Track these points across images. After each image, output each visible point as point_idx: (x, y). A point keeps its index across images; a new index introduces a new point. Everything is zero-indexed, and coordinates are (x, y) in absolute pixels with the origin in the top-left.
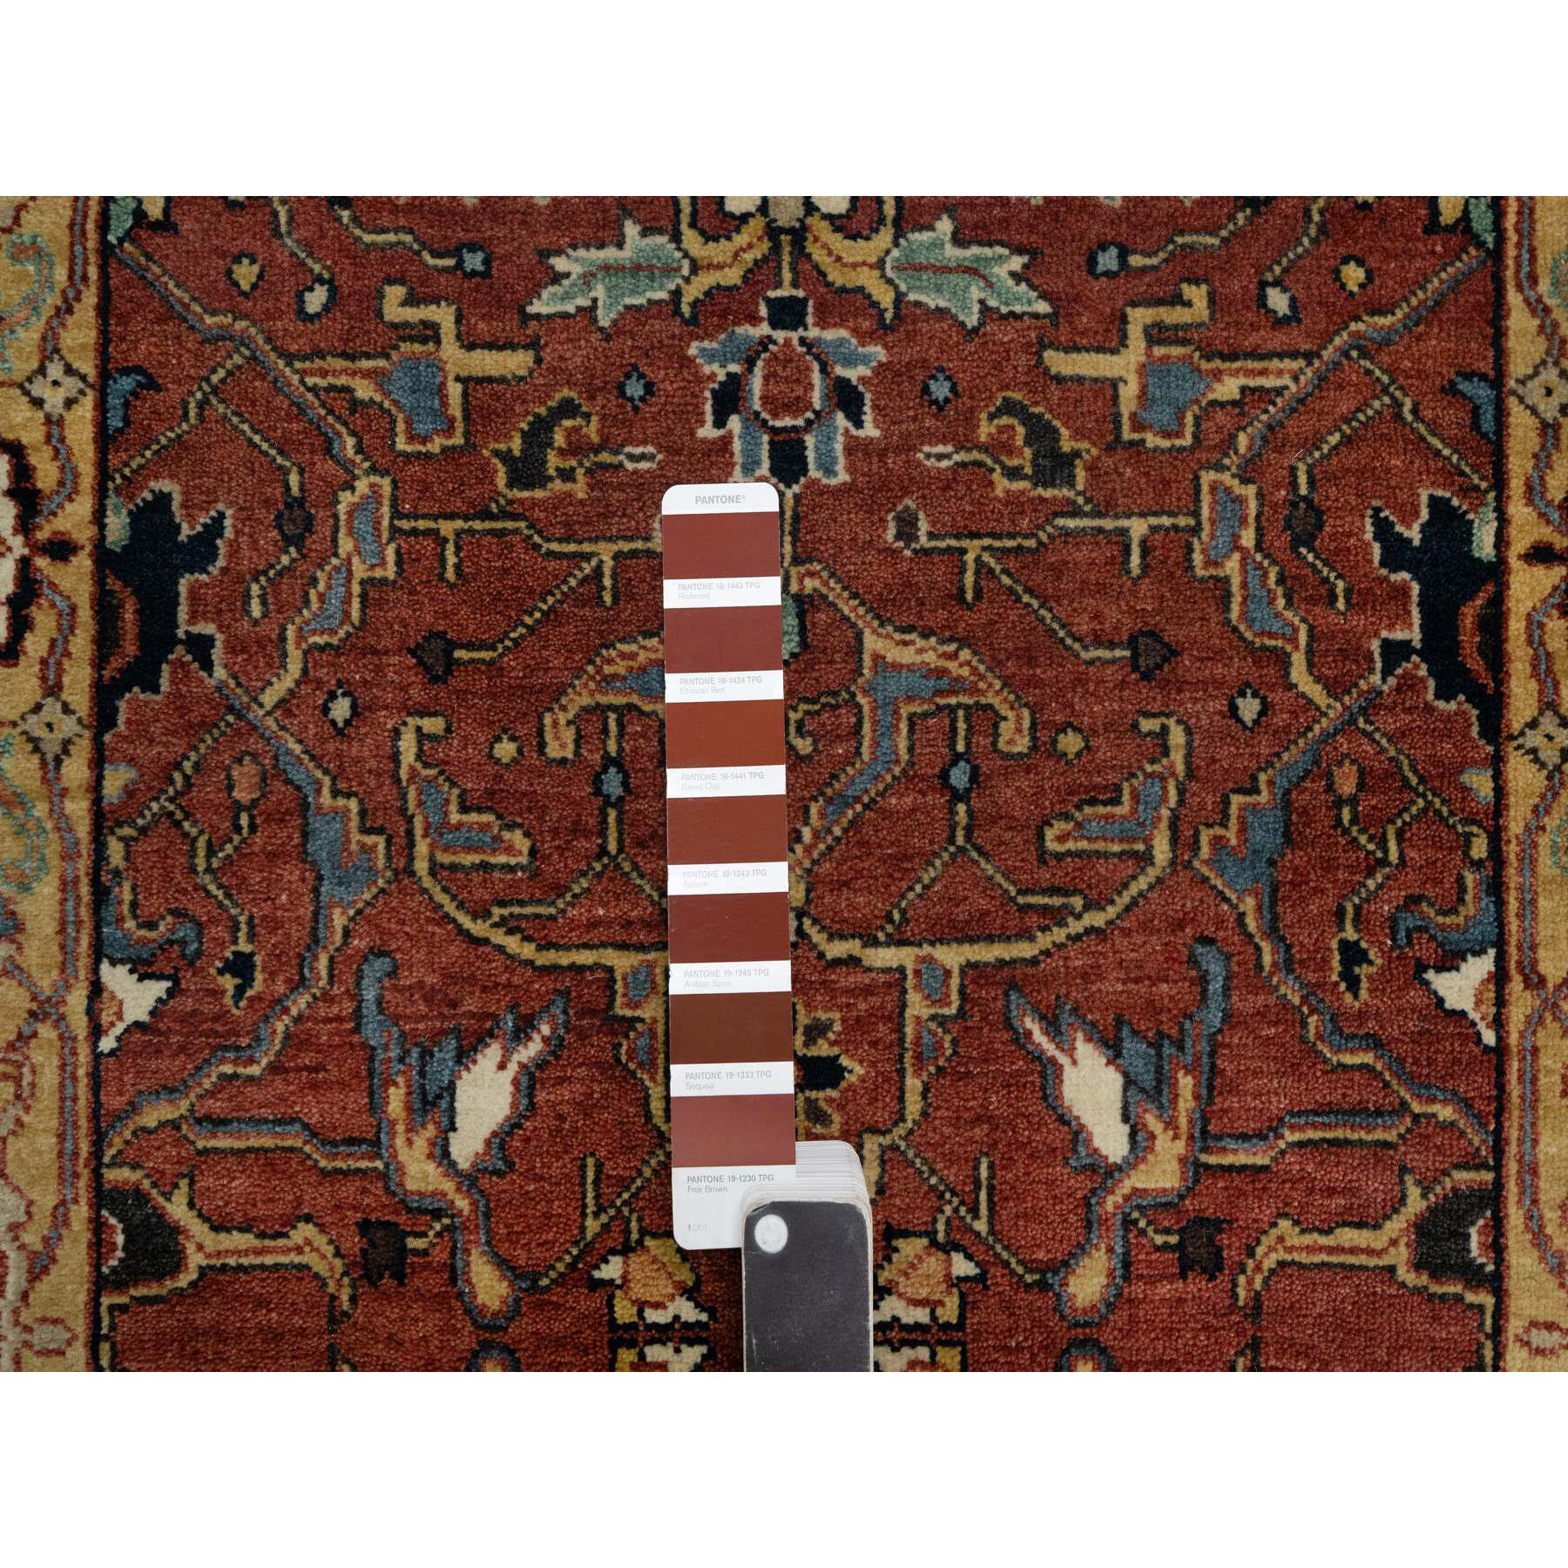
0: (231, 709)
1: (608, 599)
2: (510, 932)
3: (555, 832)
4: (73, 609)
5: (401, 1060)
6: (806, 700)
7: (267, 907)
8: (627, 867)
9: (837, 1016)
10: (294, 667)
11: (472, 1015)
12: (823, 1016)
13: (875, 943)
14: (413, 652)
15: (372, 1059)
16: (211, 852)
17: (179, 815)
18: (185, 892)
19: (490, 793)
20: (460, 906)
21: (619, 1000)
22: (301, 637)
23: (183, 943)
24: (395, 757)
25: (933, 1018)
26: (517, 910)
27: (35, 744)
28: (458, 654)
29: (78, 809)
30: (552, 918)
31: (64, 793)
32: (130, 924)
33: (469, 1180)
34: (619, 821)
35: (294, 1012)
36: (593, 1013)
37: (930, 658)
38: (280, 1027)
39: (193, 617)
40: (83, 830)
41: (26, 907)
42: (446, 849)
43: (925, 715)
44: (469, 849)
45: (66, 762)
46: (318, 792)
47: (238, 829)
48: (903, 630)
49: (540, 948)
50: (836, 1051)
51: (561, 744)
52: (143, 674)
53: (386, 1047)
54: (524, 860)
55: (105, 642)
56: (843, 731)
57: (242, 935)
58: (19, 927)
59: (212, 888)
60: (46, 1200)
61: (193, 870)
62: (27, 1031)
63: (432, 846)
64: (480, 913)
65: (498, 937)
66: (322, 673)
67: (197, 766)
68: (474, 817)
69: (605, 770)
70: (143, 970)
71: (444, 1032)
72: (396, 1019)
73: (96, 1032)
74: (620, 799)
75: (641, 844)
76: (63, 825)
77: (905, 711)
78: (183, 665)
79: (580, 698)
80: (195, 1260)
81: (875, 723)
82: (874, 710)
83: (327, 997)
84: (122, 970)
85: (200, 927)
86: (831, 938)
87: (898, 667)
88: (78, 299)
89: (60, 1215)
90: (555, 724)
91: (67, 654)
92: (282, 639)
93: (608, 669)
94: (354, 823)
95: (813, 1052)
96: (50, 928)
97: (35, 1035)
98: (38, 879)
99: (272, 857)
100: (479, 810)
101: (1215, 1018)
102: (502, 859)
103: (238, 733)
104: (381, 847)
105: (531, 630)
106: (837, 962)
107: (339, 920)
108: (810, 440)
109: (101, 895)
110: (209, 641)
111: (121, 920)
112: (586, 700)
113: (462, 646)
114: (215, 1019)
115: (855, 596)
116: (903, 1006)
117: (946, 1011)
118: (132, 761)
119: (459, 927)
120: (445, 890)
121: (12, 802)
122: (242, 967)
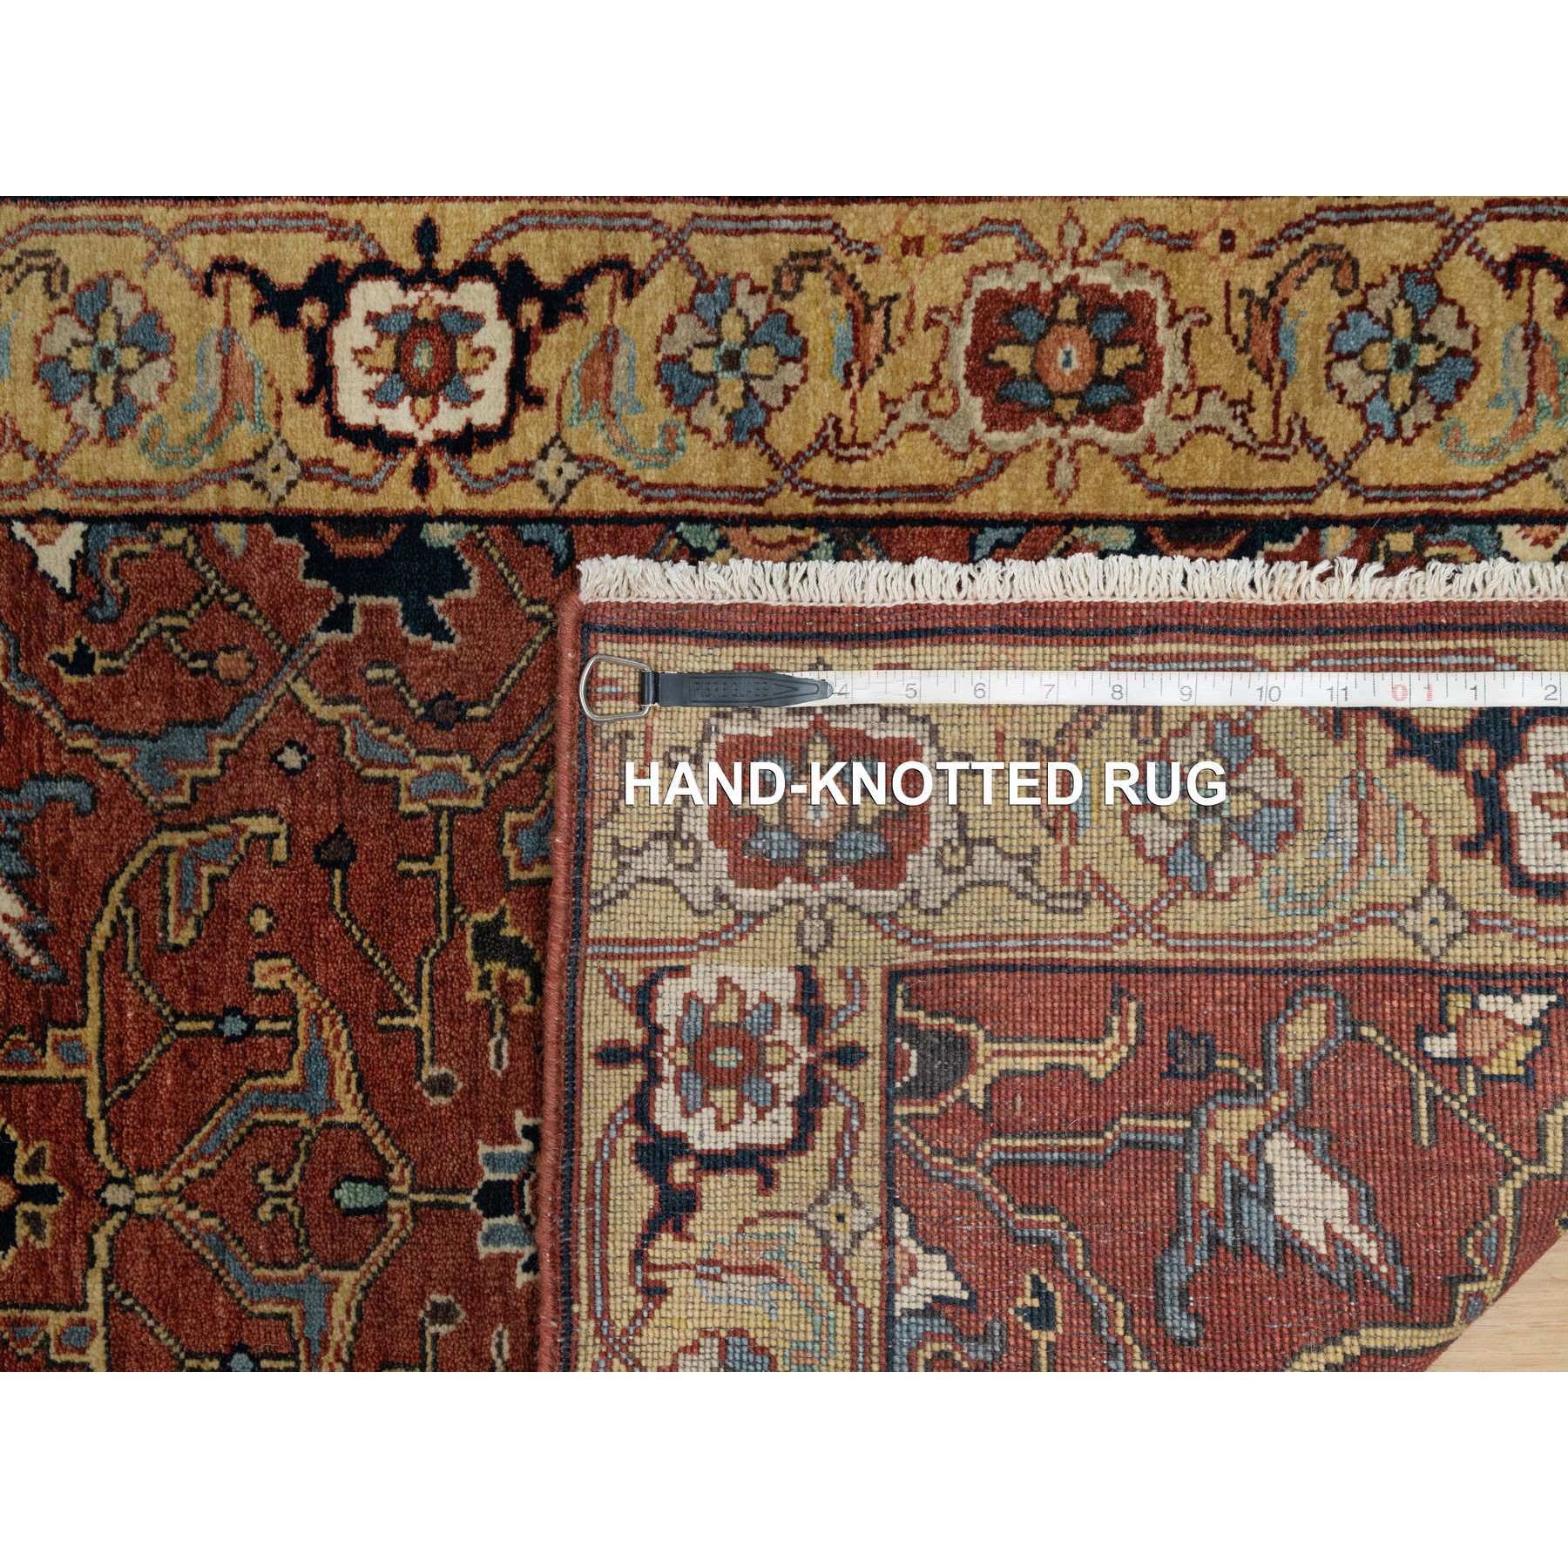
0: (291, 650)
1: (383, 1021)
2: (113, 926)
3: (194, 970)
4: (373, 491)
5: (9, 820)
6: (302, 1215)
7: (130, 688)
8: (166, 1040)
9: (48, 1244)
10: (326, 713)
11: (46, 890)
12: (48, 1230)
13: (106, 1282)
14: (338, 831)
15: (10, 791)
16: (176, 630)
17: (205, 598)
18: (142, 606)
19: (225, 907)
20: (134, 877)
21: (59, 1032)
22: (351, 718)
23: (102, 604)
24: (253, 813)
25: (47, 1337)
26: (131, 932)
27: (261, 455)
28: (338, 872)
29: (209, 499)
30: (125, 965)
31: (222, 484)
32: (116, 551)
34: (203, 1032)
35: (47, 715)
36: (49, 1007)
37: (336, 1336)
38: (34, 701)
39: (367, 611)
40: (192, 504)
41: (129, 445)
42: (180, 863)
43: (290, 1330)
44: (180, 884)
45: (248, 486)
46: (224, 737)
47: (194, 658)
48: (359, 1309)
49: (100, 955)
50: (20, 1243)
51: (267, 974)
52: (321, 564)
53: (19, 805)
54: (171, 940)
55: (348, 523)
56: (278, 1251)
57: (106, 663)
58: (112, 442)
59: (145, 633)
61: (161, 613)
62: (29, 449)
63: (181, 850)
64: (129, 897)
65: (109, 915)
66: (321, 741)
67: (245, 616)
68: (205, 890)
69: (245, 1018)
70: (80, 564)
71: (32, 865)
72: (42, 815)
73: (29, 519)
74: (221, 1033)
75: (185, 1054)
76: (197, 483)
77: (293, 1310)
78: (327, 602)
79: (304, 995)
81: (283, 1281)
82: (294, 1280)
83: (60, 745)
84: (78, 543)
85: (113, 621)
86: (110, 1239)
87: (329, 1304)
88: (632, 493)
90: (282, 969)
91: (337, 485)
92: (348, 700)
93: (326, 1020)
94: (200, 772)
95: (19, 1221)
96: (112, 472)
97: (26, 458)
98: (151, 460)
99: (171, 692)
100: (211, 896)
102: (172, 918)
103: (273, 657)
104: (180, 799)
105: (358, 946)
106: (90, 1244)
107: (121, 758)
108: (513, 1220)
109: (138, 521)
110: (347, 629)
111: (119, 541)
112: (301, 999)
113: (344, 877)
114: (41, 638)
115: (386, 1263)
116: (55, 1309)
117: (52, 1350)
118: (248, 551)
119: (115, 877)
120: (147, 862)
121: (214, 433)
122: (82, 663)
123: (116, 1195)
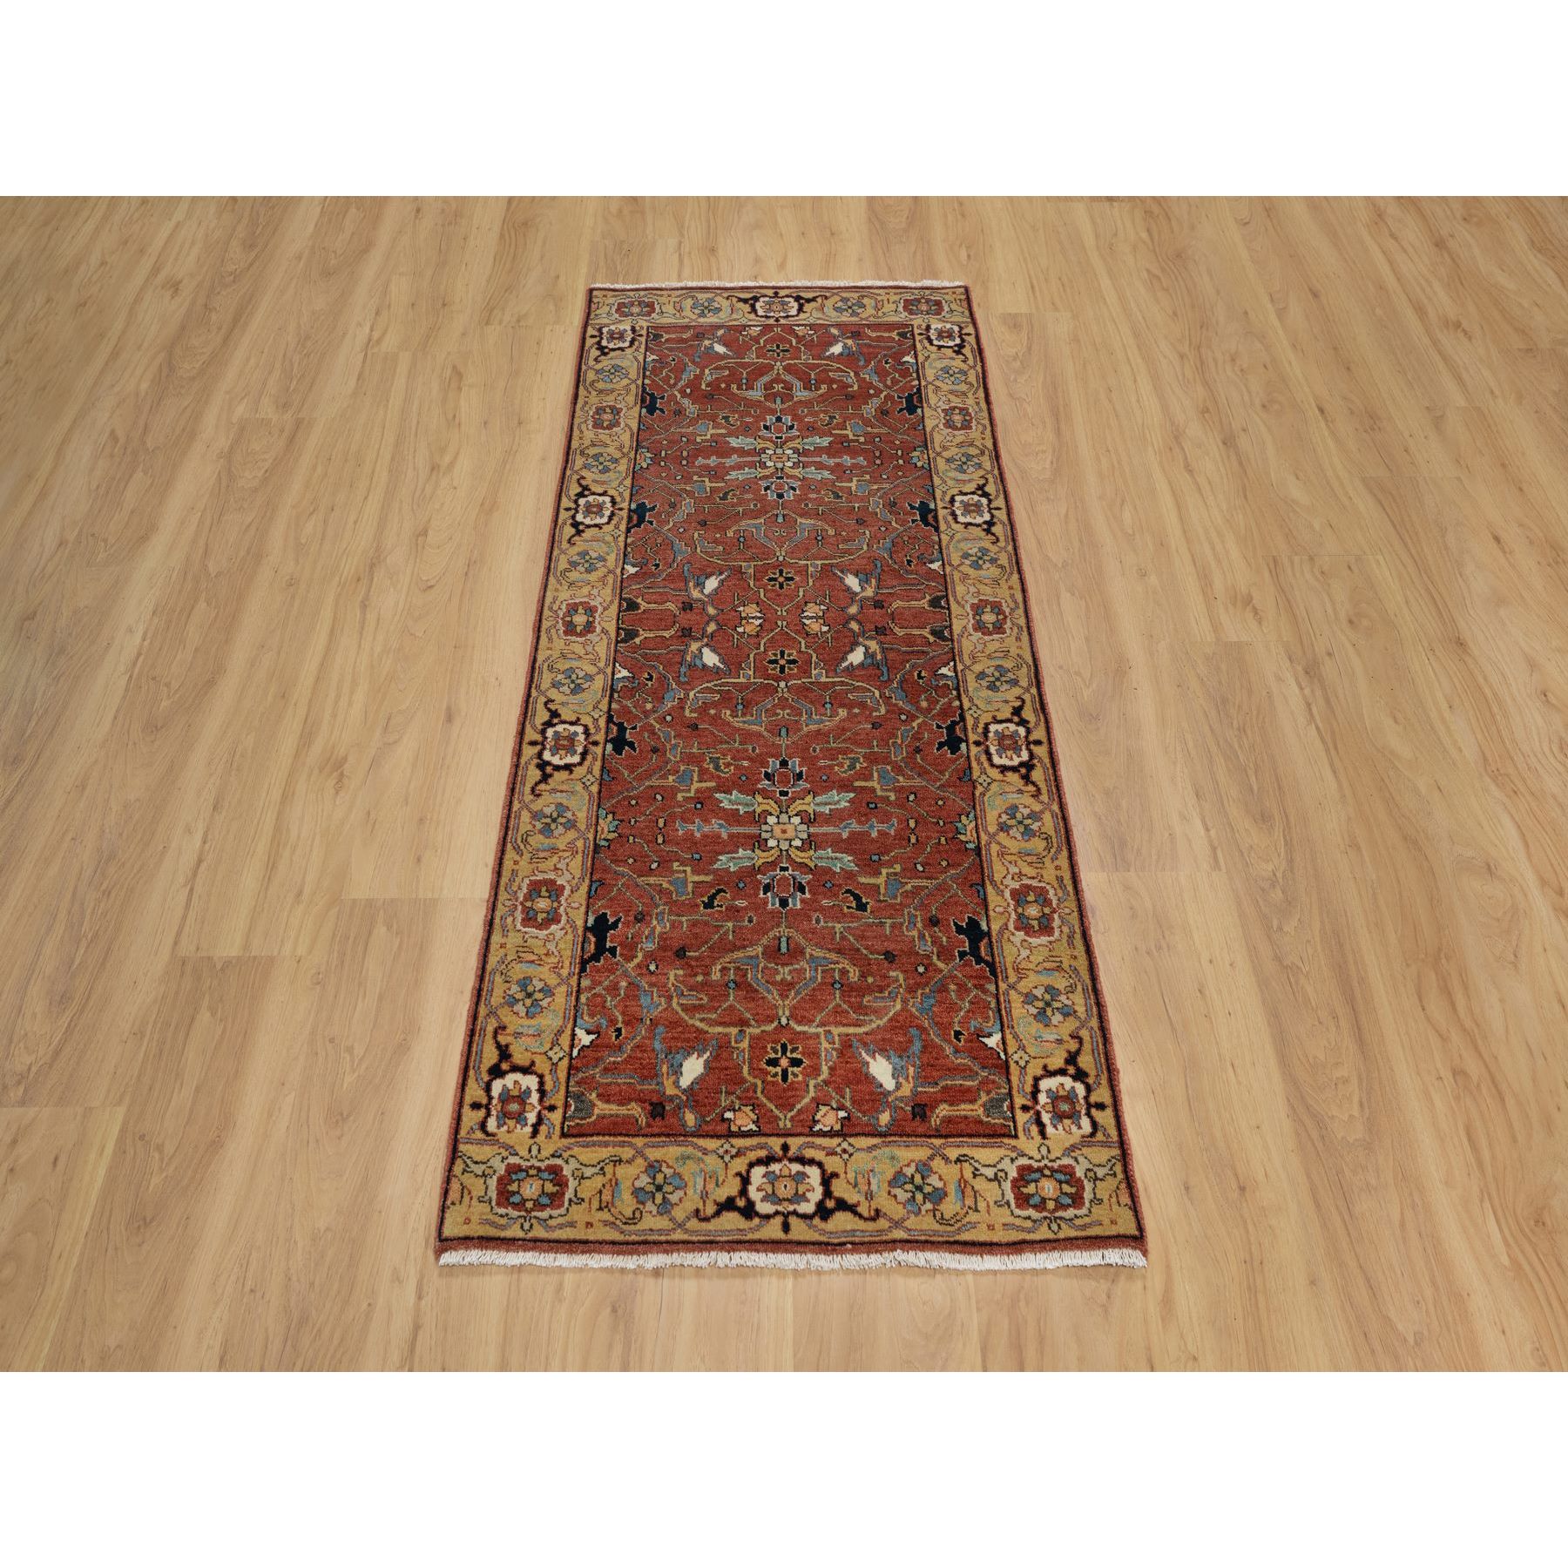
4: (622, 517)
10: (671, 524)
12: (789, 570)
24: (693, 537)
28: (707, 523)
29: (622, 545)
33: (708, 596)
39: (650, 517)
41: (608, 557)
52: (638, 525)
60: (609, 599)
61: (647, 552)
62: (606, 575)
67: (649, 538)
68: (711, 545)
70: (634, 566)
73: (623, 574)
74: (744, 542)
80: (642, 608)
84: (629, 567)
89: (612, 602)
97: (608, 576)
98: (611, 553)
101: (879, 570)
104: (689, 549)
109: (625, 555)
110: (652, 522)
116: (808, 569)
117: (818, 570)
121: (606, 543)
122: (657, 565)
123: (781, 559)
